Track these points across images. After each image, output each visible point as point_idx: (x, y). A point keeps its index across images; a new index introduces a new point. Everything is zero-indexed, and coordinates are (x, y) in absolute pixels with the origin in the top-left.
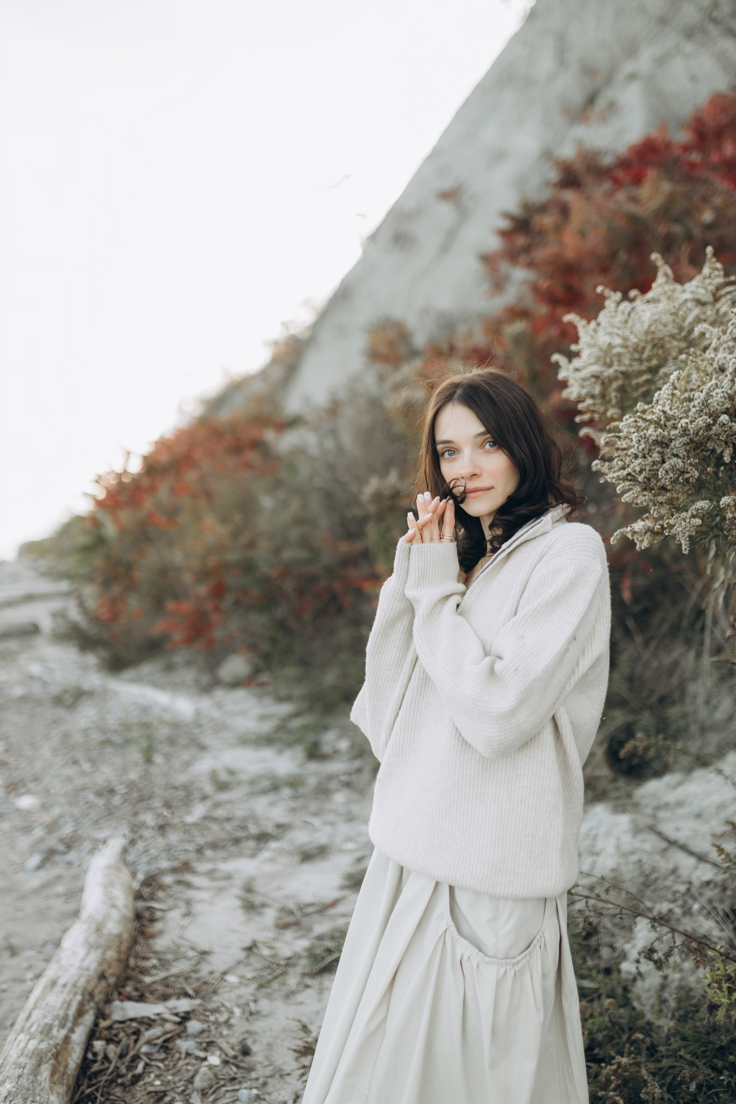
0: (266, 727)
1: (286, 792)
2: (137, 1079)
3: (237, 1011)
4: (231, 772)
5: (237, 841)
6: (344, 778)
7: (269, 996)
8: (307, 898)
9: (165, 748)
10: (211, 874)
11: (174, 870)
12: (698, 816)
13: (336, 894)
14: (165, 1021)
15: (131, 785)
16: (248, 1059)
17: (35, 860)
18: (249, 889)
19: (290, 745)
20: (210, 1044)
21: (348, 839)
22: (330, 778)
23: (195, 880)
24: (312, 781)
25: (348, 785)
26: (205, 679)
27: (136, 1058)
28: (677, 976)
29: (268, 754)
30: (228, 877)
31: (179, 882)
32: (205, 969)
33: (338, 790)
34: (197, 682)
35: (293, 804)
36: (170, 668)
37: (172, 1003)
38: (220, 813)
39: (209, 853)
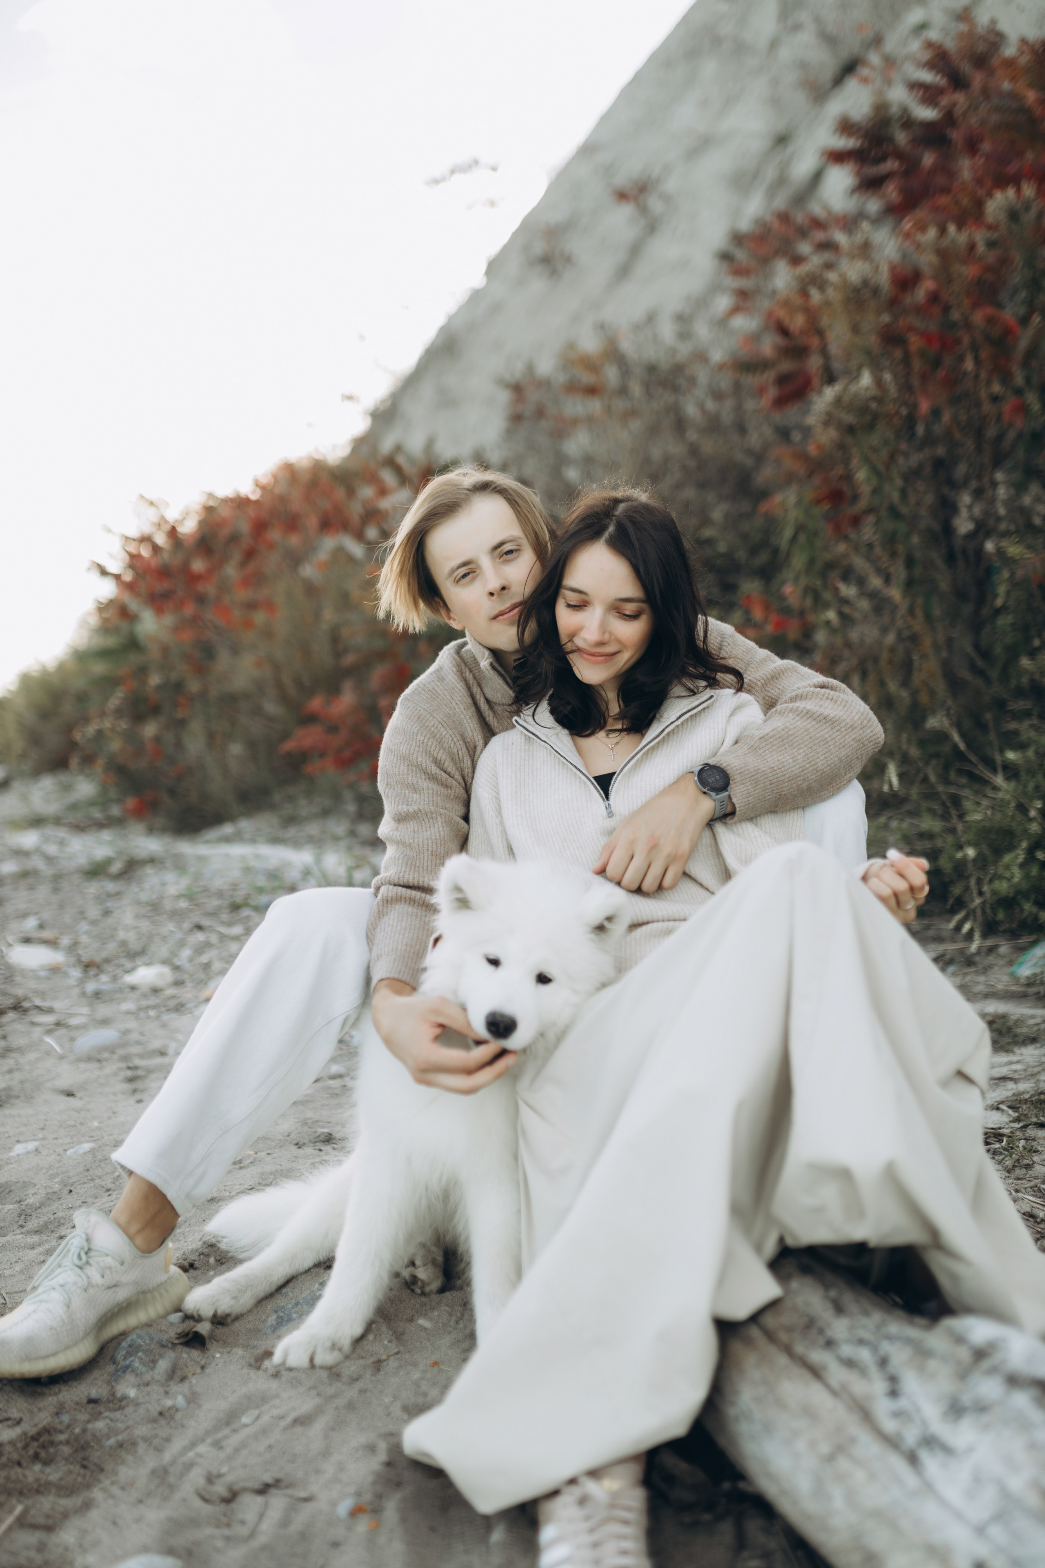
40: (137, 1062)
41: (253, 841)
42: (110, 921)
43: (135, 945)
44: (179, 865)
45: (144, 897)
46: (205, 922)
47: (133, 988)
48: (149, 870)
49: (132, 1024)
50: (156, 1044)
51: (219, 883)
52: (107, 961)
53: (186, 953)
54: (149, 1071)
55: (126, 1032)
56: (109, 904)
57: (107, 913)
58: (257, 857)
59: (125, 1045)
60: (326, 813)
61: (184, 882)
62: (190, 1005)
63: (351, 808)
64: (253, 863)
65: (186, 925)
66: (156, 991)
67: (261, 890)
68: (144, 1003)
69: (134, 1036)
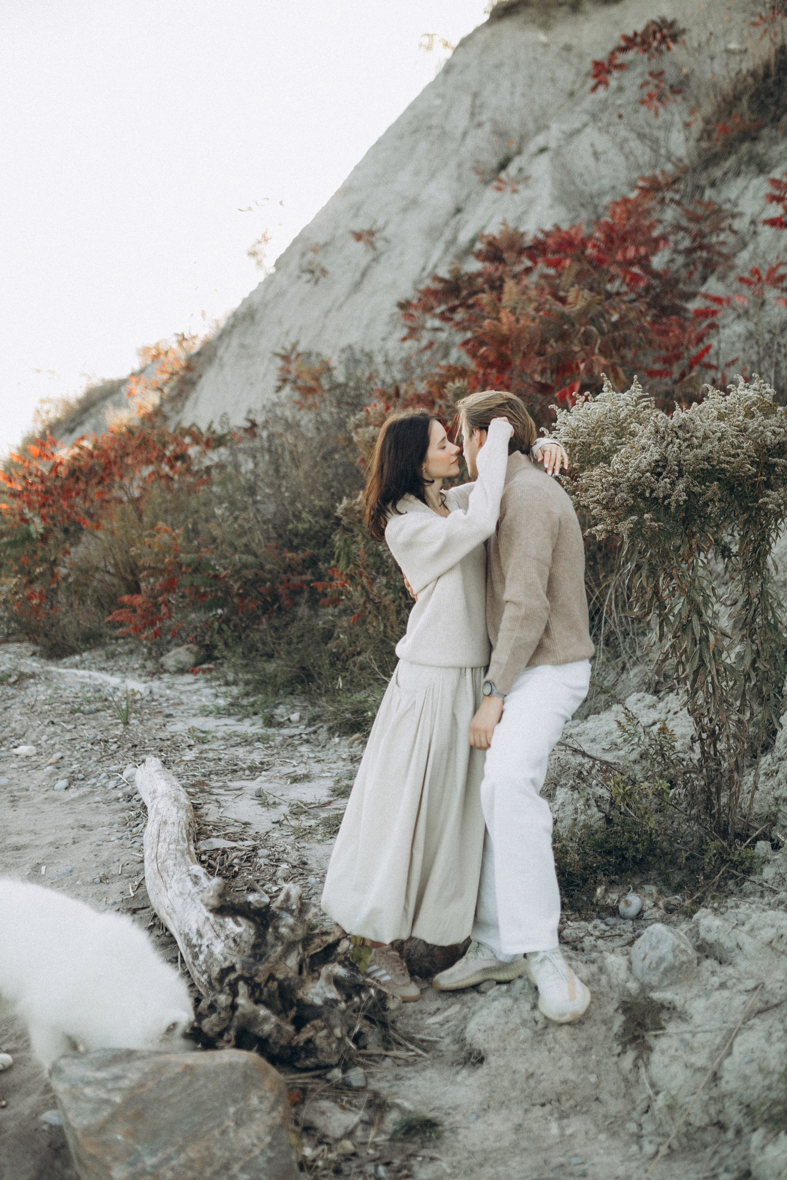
0: (222, 702)
1: (258, 745)
2: (236, 874)
3: (289, 848)
4: (203, 732)
5: (235, 771)
6: (305, 737)
7: (307, 842)
8: (308, 799)
9: (133, 715)
10: (225, 787)
11: (193, 786)
12: (593, 741)
13: (327, 799)
14: (241, 850)
15: (120, 738)
16: (307, 867)
17: (63, 783)
18: (259, 795)
19: (247, 716)
20: (278, 860)
21: (323, 771)
22: (291, 737)
23: (215, 791)
24: (279, 739)
25: (308, 741)
26: (150, 665)
27: (232, 866)
28: (583, 817)
29: (230, 721)
30: (240, 789)
31: (202, 791)
32: (252, 832)
33: (301, 744)
34: (144, 667)
35: (269, 752)
36: (111, 656)
37: (240, 843)
38: (211, 755)
39: (214, 777)
40: (16, 793)
41: (90, 669)
42: (7, 715)
43: (19, 732)
44: (48, 679)
45: (26, 701)
46: (55, 720)
47: (17, 755)
48: (32, 681)
49: (15, 775)
50: (25, 785)
51: (67, 693)
52: (5, 739)
53: (45, 738)
54: (20, 798)
55: (12, 779)
56: (9, 703)
57: (5, 709)
58: (90, 677)
59: (11, 785)
60: (131, 652)
61: (49, 692)
62: (43, 766)
63: (145, 650)
64: (87, 680)
65: (46, 722)
66: (27, 757)
67: (89, 702)
68: (22, 764)
69: (16, 781)
